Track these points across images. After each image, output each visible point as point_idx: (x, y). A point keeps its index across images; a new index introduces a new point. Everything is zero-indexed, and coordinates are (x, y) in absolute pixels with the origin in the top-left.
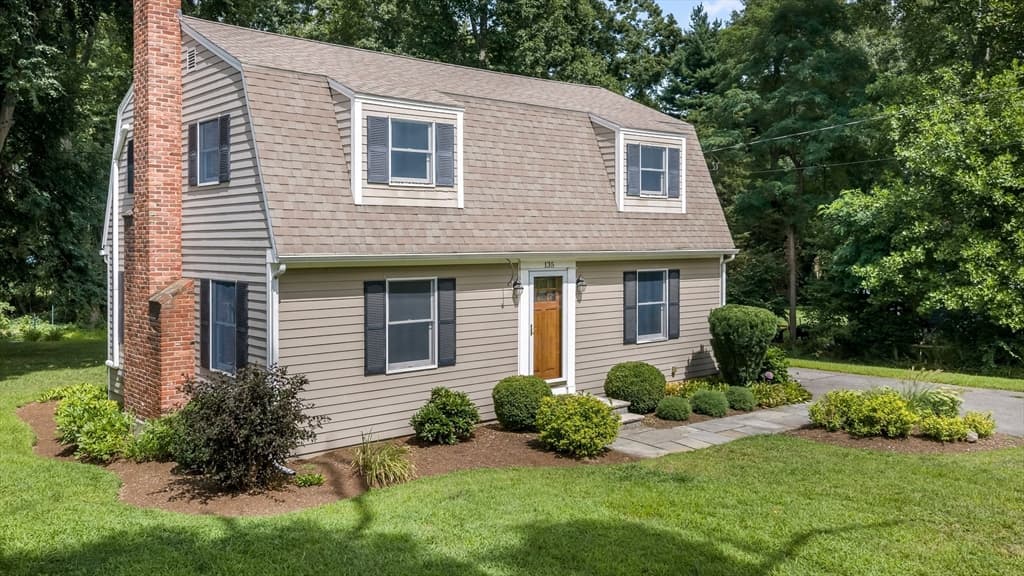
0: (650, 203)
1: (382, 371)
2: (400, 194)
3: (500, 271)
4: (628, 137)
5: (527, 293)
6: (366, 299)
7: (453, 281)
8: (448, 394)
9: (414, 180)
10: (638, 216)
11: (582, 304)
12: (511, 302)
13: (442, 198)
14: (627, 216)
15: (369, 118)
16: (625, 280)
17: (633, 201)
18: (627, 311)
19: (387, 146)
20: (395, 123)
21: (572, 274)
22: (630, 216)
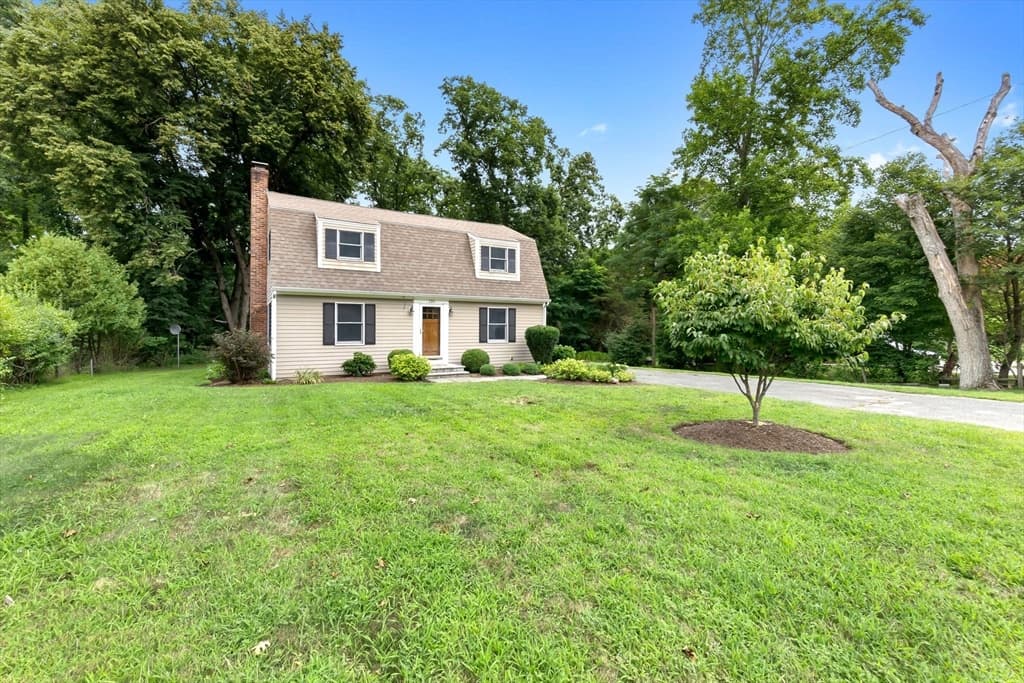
0: (496, 275)
1: (333, 344)
2: (344, 264)
3: (402, 302)
4: (481, 243)
5: (418, 314)
6: (324, 311)
7: (374, 305)
8: (361, 354)
9: (352, 258)
10: (488, 281)
13: (368, 267)
14: (481, 281)
15: (327, 230)
16: (481, 311)
17: (486, 274)
18: (482, 327)
19: (335, 241)
20: (341, 232)
21: (446, 306)
22: (483, 280)
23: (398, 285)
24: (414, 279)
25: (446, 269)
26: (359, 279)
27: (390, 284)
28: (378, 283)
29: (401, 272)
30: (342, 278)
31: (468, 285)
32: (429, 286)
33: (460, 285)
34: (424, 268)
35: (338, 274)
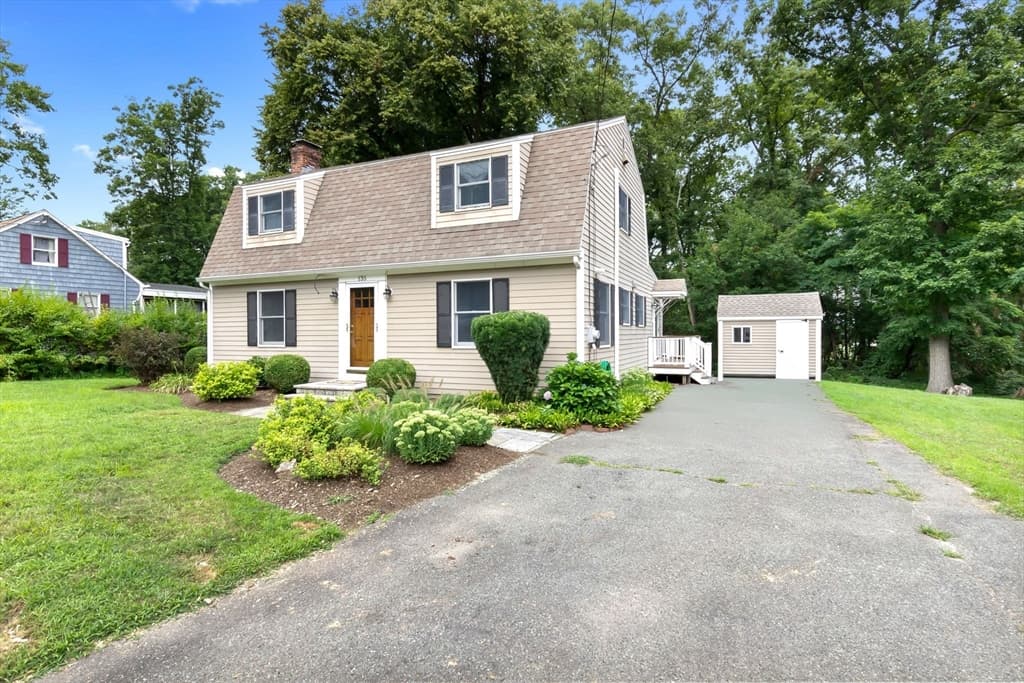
0: (467, 216)
1: (256, 345)
3: (325, 285)
4: (441, 160)
5: (343, 300)
6: (248, 302)
7: (295, 291)
10: (451, 230)
11: (393, 304)
13: (287, 239)
14: (438, 232)
15: (249, 199)
16: (437, 290)
18: (441, 318)
19: (257, 212)
20: (262, 197)
21: (382, 285)
22: (443, 230)
23: (314, 258)
24: (338, 246)
25: (389, 222)
26: (275, 257)
27: (305, 259)
28: (292, 259)
29: (325, 239)
30: (260, 258)
31: (412, 244)
32: (353, 254)
33: (400, 245)
34: (358, 226)
35: (258, 254)
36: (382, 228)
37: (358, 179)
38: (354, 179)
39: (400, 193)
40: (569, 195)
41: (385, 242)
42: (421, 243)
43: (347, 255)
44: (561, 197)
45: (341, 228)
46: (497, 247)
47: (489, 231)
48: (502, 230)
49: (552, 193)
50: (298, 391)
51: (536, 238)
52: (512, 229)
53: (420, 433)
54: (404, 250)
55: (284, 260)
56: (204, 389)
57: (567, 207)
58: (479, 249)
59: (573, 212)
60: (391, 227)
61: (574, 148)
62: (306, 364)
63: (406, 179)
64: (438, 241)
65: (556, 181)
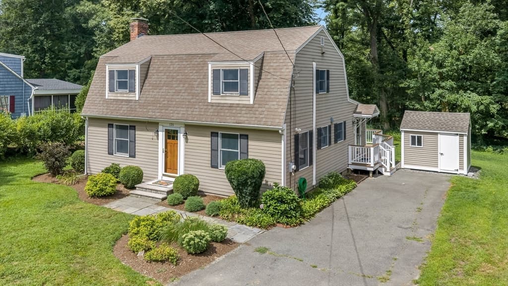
0: (227, 98)
1: (112, 154)
2: (119, 95)
3: (151, 125)
4: (213, 66)
5: (162, 135)
6: (108, 129)
7: (135, 126)
9: (123, 90)
10: (218, 105)
11: (188, 144)
12: (156, 138)
13: (131, 96)
14: (212, 105)
15: (110, 71)
16: (211, 136)
17: (217, 97)
18: (213, 152)
19: (114, 79)
20: (118, 71)
21: (182, 130)
22: (214, 105)
23: (145, 110)
24: (158, 105)
25: (186, 94)
26: (124, 106)
27: (141, 110)
28: (134, 110)
29: (152, 99)
30: (115, 106)
31: (198, 110)
32: (167, 111)
33: (192, 110)
34: (169, 94)
35: (115, 103)
36: (182, 97)
37: (170, 64)
38: (167, 63)
39: (193, 77)
40: (279, 93)
41: (184, 106)
42: (203, 110)
43: (163, 111)
44: (275, 93)
45: (160, 94)
46: (242, 119)
47: (238, 109)
48: (245, 109)
49: (271, 90)
50: (137, 188)
51: (261, 116)
52: (249, 109)
53: (192, 242)
54: (194, 113)
55: (129, 109)
56: (91, 191)
57: (278, 100)
58: (233, 118)
59: (280, 103)
60: (187, 97)
61: (284, 64)
62: (142, 172)
63: (196, 68)
64: (212, 110)
65: (273, 83)
